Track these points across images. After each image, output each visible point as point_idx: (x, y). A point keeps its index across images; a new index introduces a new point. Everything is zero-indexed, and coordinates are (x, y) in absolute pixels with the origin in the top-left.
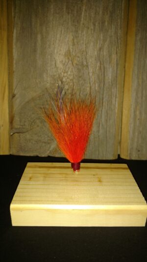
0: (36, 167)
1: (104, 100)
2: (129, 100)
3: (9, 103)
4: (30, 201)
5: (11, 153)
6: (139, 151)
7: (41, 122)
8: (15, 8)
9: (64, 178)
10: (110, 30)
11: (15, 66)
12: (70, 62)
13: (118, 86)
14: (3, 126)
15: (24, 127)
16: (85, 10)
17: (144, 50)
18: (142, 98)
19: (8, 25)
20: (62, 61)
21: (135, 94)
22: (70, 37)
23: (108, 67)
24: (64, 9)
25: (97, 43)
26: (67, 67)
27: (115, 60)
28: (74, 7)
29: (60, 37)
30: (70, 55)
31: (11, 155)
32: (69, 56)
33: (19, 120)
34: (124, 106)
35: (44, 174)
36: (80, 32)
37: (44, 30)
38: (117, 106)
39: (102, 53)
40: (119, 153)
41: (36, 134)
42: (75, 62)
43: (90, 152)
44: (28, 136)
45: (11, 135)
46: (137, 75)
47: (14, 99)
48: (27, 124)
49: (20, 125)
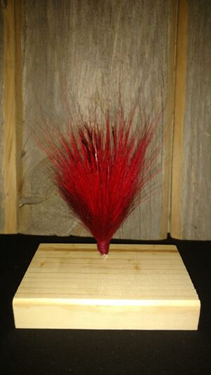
0: (50, 249)
2: (181, 157)
3: (17, 164)
4: (39, 294)
5: (20, 232)
6: (196, 228)
8: (25, 38)
9: (87, 265)
10: (152, 65)
11: (24, 113)
12: (99, 108)
13: (164, 139)
14: (8, 194)
15: (37, 195)
16: (119, 39)
17: (199, 90)
18: (198, 155)
19: (16, 61)
20: (88, 107)
21: (188, 149)
22: (98, 74)
23: (150, 113)
24: (91, 38)
25: (135, 82)
26: (95, 114)
27: (160, 104)
28: (103, 35)
29: (85, 74)
30: (99, 99)
31: (19, 234)
32: (97, 100)
33: (30, 186)
34: (174, 165)
35: (61, 258)
36: (112, 68)
37: (64, 66)
38: (164, 165)
39: (142, 95)
40: (169, 231)
41: (53, 205)
42: (106, 107)
43: (128, 229)
44: (43, 209)
45: (20, 207)
46: (191, 123)
47: (24, 158)
48: (40, 191)
49: (32, 193)
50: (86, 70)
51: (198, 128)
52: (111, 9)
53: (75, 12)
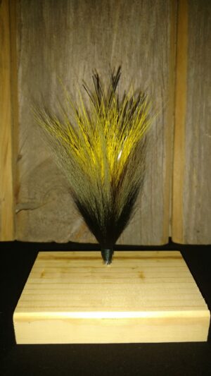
0: (50, 258)
2: (182, 160)
3: (13, 168)
4: (41, 307)
5: (16, 238)
6: (198, 232)
7: (58, 194)
8: (21, 38)
9: (90, 274)
10: (152, 65)
11: (20, 116)
13: (165, 141)
14: (4, 200)
15: (34, 201)
16: (117, 39)
17: (200, 91)
19: (11, 61)
21: (189, 152)
24: (88, 38)
27: (161, 105)
28: (101, 34)
29: (84, 75)
31: (16, 242)
33: (27, 191)
34: (175, 168)
35: (62, 268)
37: (61, 66)
38: (164, 168)
40: (170, 235)
41: (51, 210)
43: (129, 234)
44: (40, 214)
45: (17, 213)
46: (192, 124)
47: (20, 162)
48: (38, 196)
49: (29, 199)
50: (84, 70)
51: (200, 130)
52: (109, 8)
53: (72, 10)
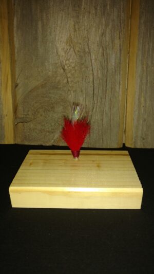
0: (37, 154)
1: (108, 87)
3: (12, 93)
4: (27, 184)
6: (144, 139)
7: (44, 112)
9: (63, 164)
10: (112, 14)
11: (16, 55)
12: (72, 49)
13: (121, 73)
14: (6, 115)
15: (27, 116)
17: (149, 34)
18: (147, 85)
19: (8, 13)
20: (64, 49)
21: (139, 81)
22: (71, 22)
23: (111, 52)
25: (99, 29)
26: (69, 54)
27: (119, 46)
29: (61, 23)
30: (72, 43)
32: (70, 43)
33: (22, 109)
34: (128, 92)
35: (44, 160)
36: (81, 18)
37: (45, 17)
38: (121, 93)
39: (104, 39)
40: (124, 142)
41: (39, 123)
42: (77, 49)
43: (94, 141)
44: (32, 126)
45: (16, 125)
46: (142, 60)
47: (17, 89)
48: (30, 113)
49: (24, 115)
51: (147, 64)
